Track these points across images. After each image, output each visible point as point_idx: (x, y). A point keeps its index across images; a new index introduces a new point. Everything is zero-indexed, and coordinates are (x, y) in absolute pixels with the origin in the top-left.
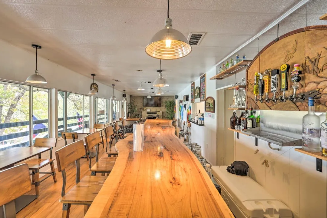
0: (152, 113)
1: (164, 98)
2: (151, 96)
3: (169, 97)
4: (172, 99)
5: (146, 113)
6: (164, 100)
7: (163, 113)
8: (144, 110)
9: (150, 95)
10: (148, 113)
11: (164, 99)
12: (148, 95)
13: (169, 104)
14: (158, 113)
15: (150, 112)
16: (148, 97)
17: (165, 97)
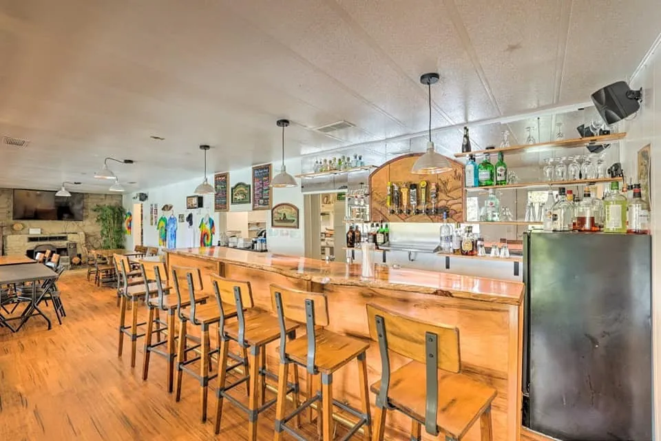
0: (51, 239)
1: (90, 197)
2: (71, 193)
3: (106, 195)
4: (115, 201)
5: (26, 239)
6: (91, 203)
7: (87, 236)
8: (13, 229)
9: (66, 189)
10: (32, 239)
11: (90, 200)
12: (60, 189)
13: (109, 212)
14: (70, 237)
15: (42, 236)
16: (57, 194)
17: (92, 194)
